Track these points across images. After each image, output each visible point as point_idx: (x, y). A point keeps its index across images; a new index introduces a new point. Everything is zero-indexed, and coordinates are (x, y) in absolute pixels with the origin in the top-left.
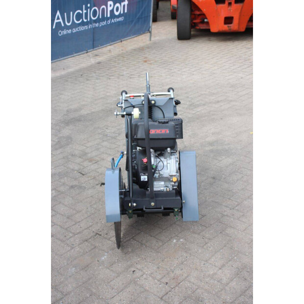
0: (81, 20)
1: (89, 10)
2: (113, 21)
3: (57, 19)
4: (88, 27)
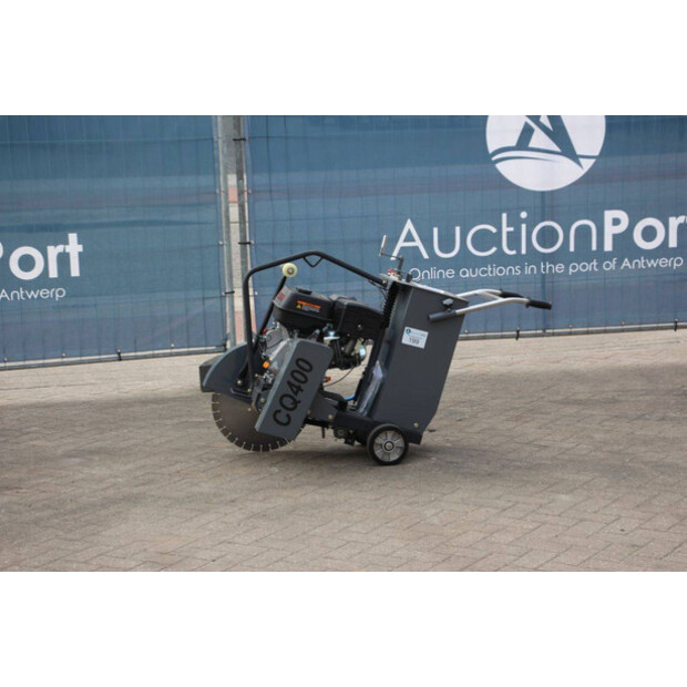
0: (494, 250)
1: (524, 226)
2: (626, 262)
3: (405, 241)
4: (522, 269)
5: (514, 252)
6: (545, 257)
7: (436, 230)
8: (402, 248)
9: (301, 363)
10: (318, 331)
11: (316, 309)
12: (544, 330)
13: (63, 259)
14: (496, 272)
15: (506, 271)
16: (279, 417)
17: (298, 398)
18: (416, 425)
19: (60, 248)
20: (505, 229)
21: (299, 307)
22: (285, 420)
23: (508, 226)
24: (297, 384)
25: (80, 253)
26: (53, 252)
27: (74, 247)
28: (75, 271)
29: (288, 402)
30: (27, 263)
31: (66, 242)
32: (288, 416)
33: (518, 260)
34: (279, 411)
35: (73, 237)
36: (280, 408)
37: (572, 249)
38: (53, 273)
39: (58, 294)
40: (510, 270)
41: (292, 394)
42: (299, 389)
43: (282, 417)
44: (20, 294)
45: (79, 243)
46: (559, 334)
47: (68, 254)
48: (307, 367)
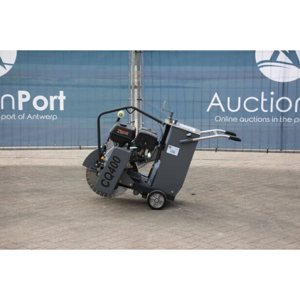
0: (257, 109)
1: (272, 99)
3: (214, 102)
5: (267, 111)
6: (283, 114)
7: (229, 98)
8: (212, 106)
9: (115, 158)
10: (127, 144)
11: (127, 133)
12: (281, 150)
13: (57, 102)
14: (258, 120)
15: (262, 120)
16: (104, 182)
17: (113, 175)
18: (172, 192)
19: (56, 97)
20: (263, 100)
21: (118, 132)
22: (107, 184)
23: (264, 98)
24: (113, 168)
25: (64, 100)
26: (52, 99)
27: (62, 97)
28: (62, 108)
29: (108, 176)
30: (40, 103)
31: (58, 95)
32: (108, 182)
33: (269, 115)
34: (104, 180)
35: (61, 93)
36: (104, 178)
37: (296, 111)
38: (52, 108)
39: (54, 118)
40: (265, 120)
41: (110, 172)
42: (114, 170)
43: (105, 183)
44: (37, 117)
45: (64, 95)
46: (288, 152)
47: (59, 100)
48: (118, 161)
